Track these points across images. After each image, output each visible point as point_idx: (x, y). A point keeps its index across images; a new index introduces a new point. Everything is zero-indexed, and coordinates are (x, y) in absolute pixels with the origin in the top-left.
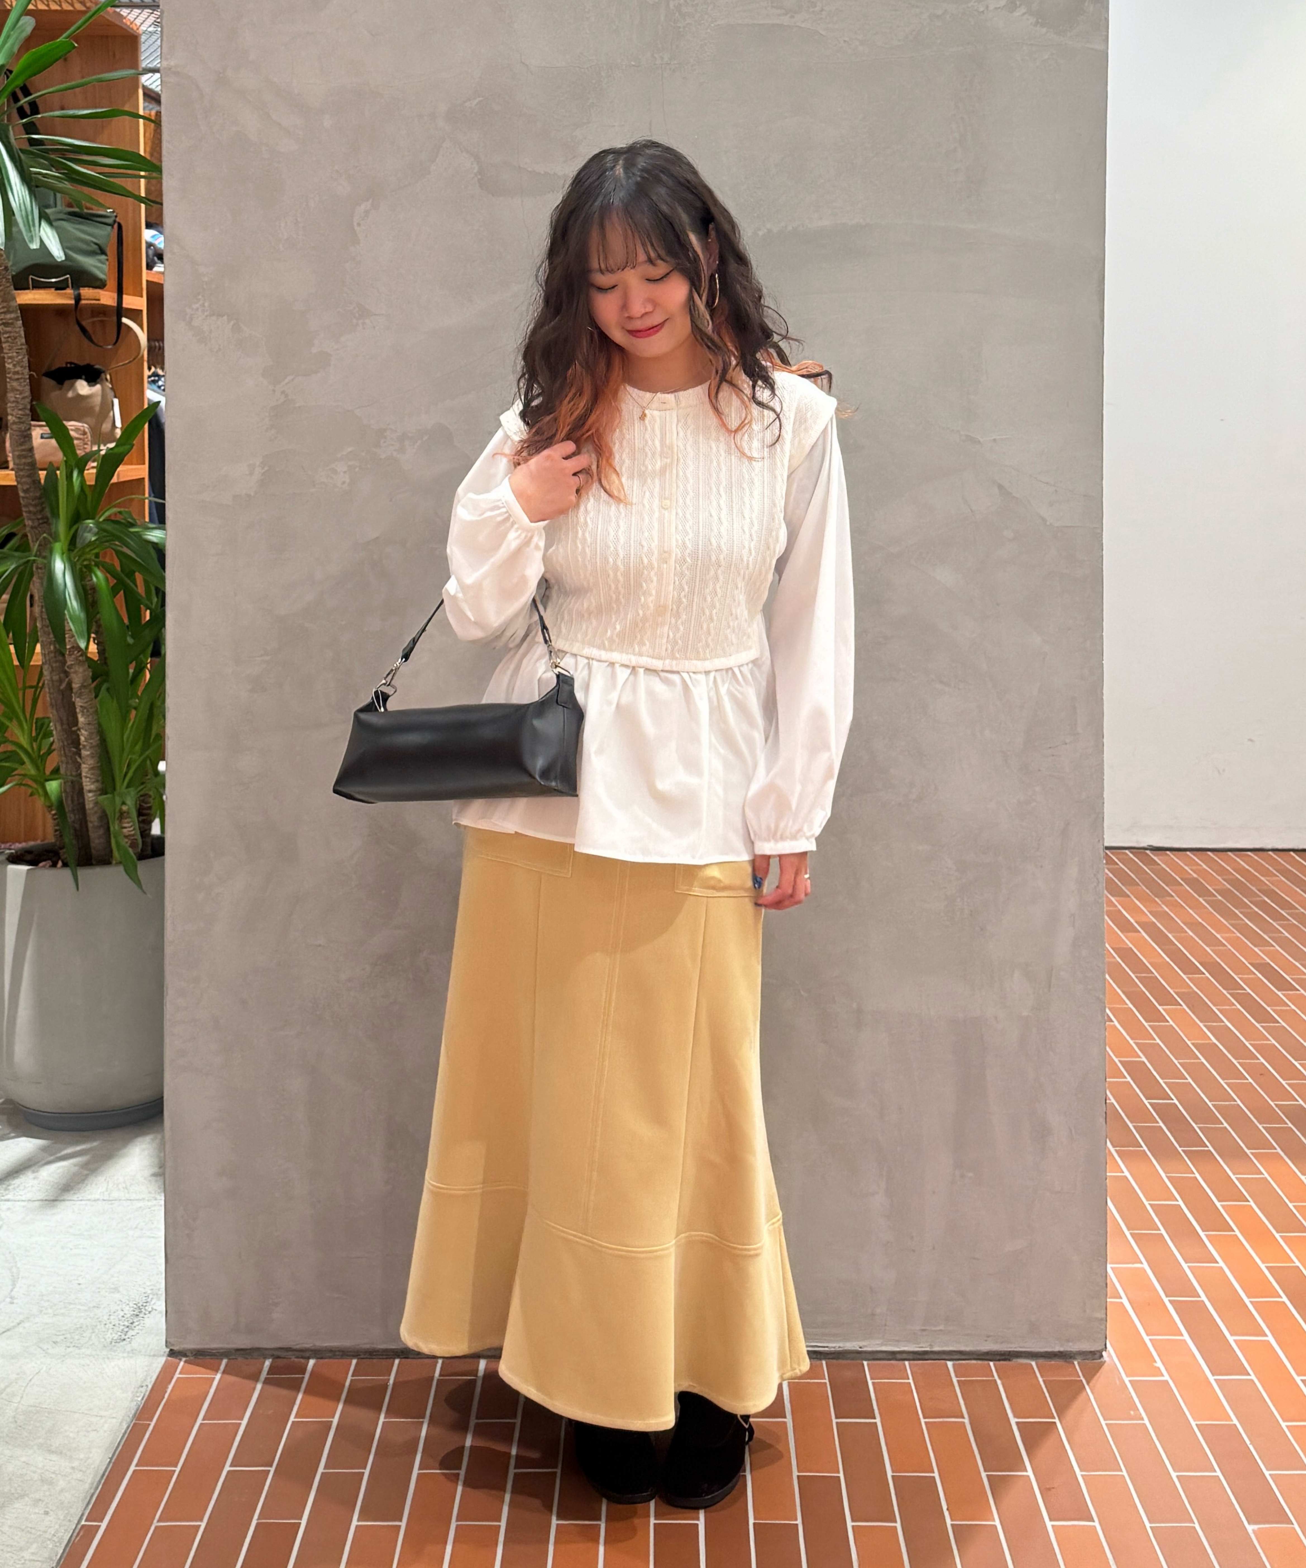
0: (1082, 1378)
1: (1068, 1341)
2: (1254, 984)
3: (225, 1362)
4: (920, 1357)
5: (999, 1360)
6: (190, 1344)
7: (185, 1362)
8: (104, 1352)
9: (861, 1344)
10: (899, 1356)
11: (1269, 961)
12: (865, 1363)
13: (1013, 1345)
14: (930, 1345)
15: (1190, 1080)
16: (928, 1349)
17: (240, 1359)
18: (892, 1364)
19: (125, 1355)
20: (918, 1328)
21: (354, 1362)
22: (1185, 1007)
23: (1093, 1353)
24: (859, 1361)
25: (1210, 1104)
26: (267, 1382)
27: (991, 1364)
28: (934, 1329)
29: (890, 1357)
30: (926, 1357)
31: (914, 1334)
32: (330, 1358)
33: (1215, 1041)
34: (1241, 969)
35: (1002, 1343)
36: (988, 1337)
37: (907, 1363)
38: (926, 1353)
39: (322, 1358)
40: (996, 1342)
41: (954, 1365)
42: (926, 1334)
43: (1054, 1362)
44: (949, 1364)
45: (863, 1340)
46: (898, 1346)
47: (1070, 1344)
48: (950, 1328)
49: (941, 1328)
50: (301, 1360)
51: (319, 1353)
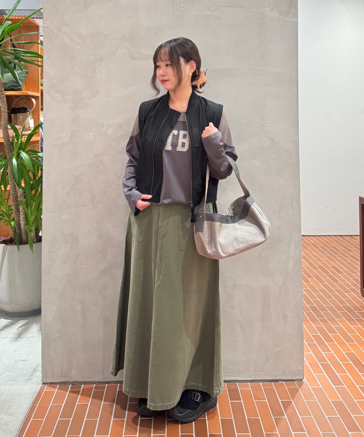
0: (298, 387)
1: (293, 376)
2: (332, 272)
3: (58, 386)
4: (253, 381)
5: (274, 382)
6: (49, 381)
7: (47, 386)
8: (24, 383)
9: (236, 378)
10: (246, 381)
11: (335, 266)
12: (237, 383)
13: (278, 378)
14: (255, 378)
15: (318, 299)
17: (63, 385)
18: (245, 384)
19: (30, 384)
20: (252, 373)
21: (95, 385)
22: (315, 279)
23: (300, 379)
24: (235, 383)
25: (324, 306)
26: (70, 392)
27: (272, 383)
28: (256, 373)
29: (244, 381)
30: (254, 381)
31: (251, 375)
32: (88, 384)
33: (324, 288)
34: (328, 268)
36: (271, 375)
37: (249, 383)
39: (85, 384)
40: (274, 377)
41: (262, 384)
42: (254, 375)
43: (290, 382)
44: (261, 383)
45: (237, 377)
46: (246, 378)
47: (294, 377)
48: (261, 373)
49: (258, 373)
50: (80, 385)
51: (85, 383)
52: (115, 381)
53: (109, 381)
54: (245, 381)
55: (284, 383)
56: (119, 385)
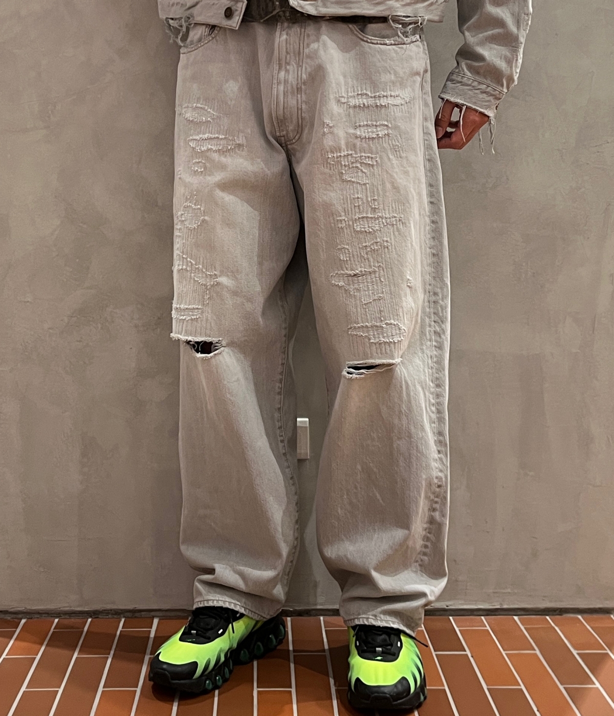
1: (606, 599)
4: (495, 613)
5: (553, 615)
9: (448, 603)
10: (475, 613)
12: (451, 618)
13: (564, 603)
14: (501, 604)
16: (498, 607)
18: (472, 619)
20: (491, 591)
21: (56, 620)
24: (447, 617)
27: (548, 617)
28: (504, 591)
30: (497, 613)
31: (489, 595)
32: (38, 618)
35: (556, 601)
36: (544, 597)
37: (483, 617)
38: (497, 610)
39: (31, 618)
40: (551, 601)
41: (520, 619)
42: (498, 595)
43: (595, 616)
44: (516, 618)
45: (449, 600)
46: (476, 606)
47: (608, 602)
48: (516, 591)
49: (509, 590)
50: (16, 620)
51: (29, 614)
52: (115, 610)
53: (96, 611)
54: (472, 612)
55: (580, 617)
56: (123, 620)
